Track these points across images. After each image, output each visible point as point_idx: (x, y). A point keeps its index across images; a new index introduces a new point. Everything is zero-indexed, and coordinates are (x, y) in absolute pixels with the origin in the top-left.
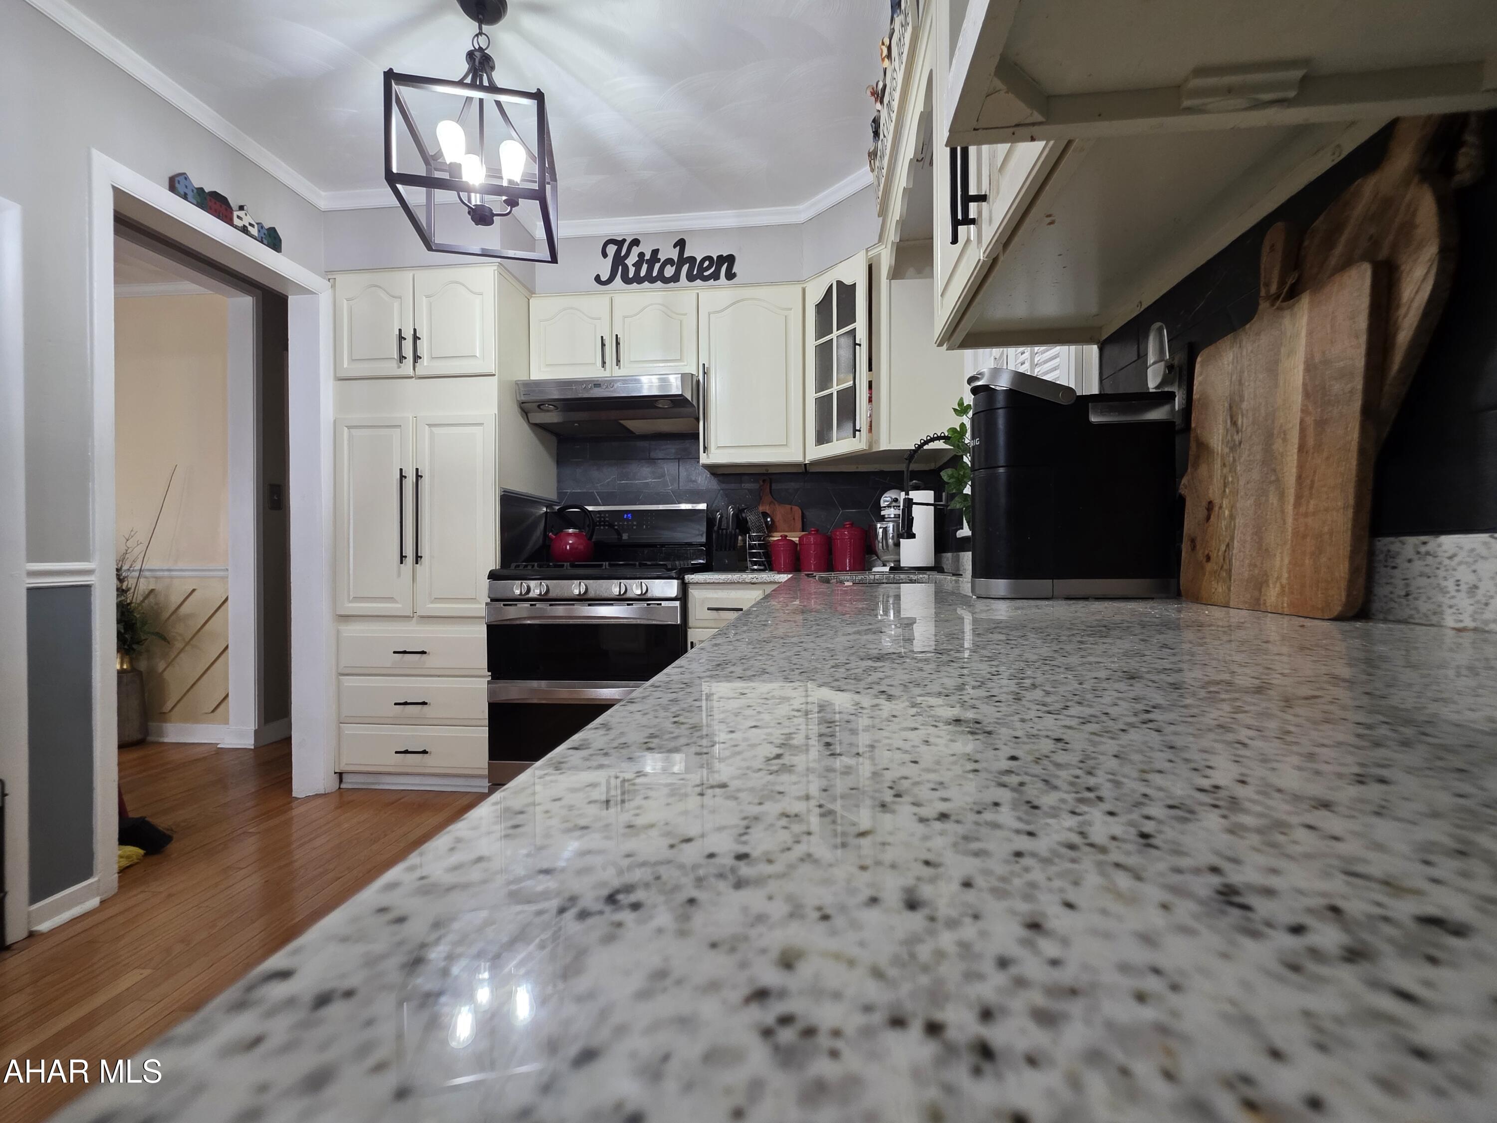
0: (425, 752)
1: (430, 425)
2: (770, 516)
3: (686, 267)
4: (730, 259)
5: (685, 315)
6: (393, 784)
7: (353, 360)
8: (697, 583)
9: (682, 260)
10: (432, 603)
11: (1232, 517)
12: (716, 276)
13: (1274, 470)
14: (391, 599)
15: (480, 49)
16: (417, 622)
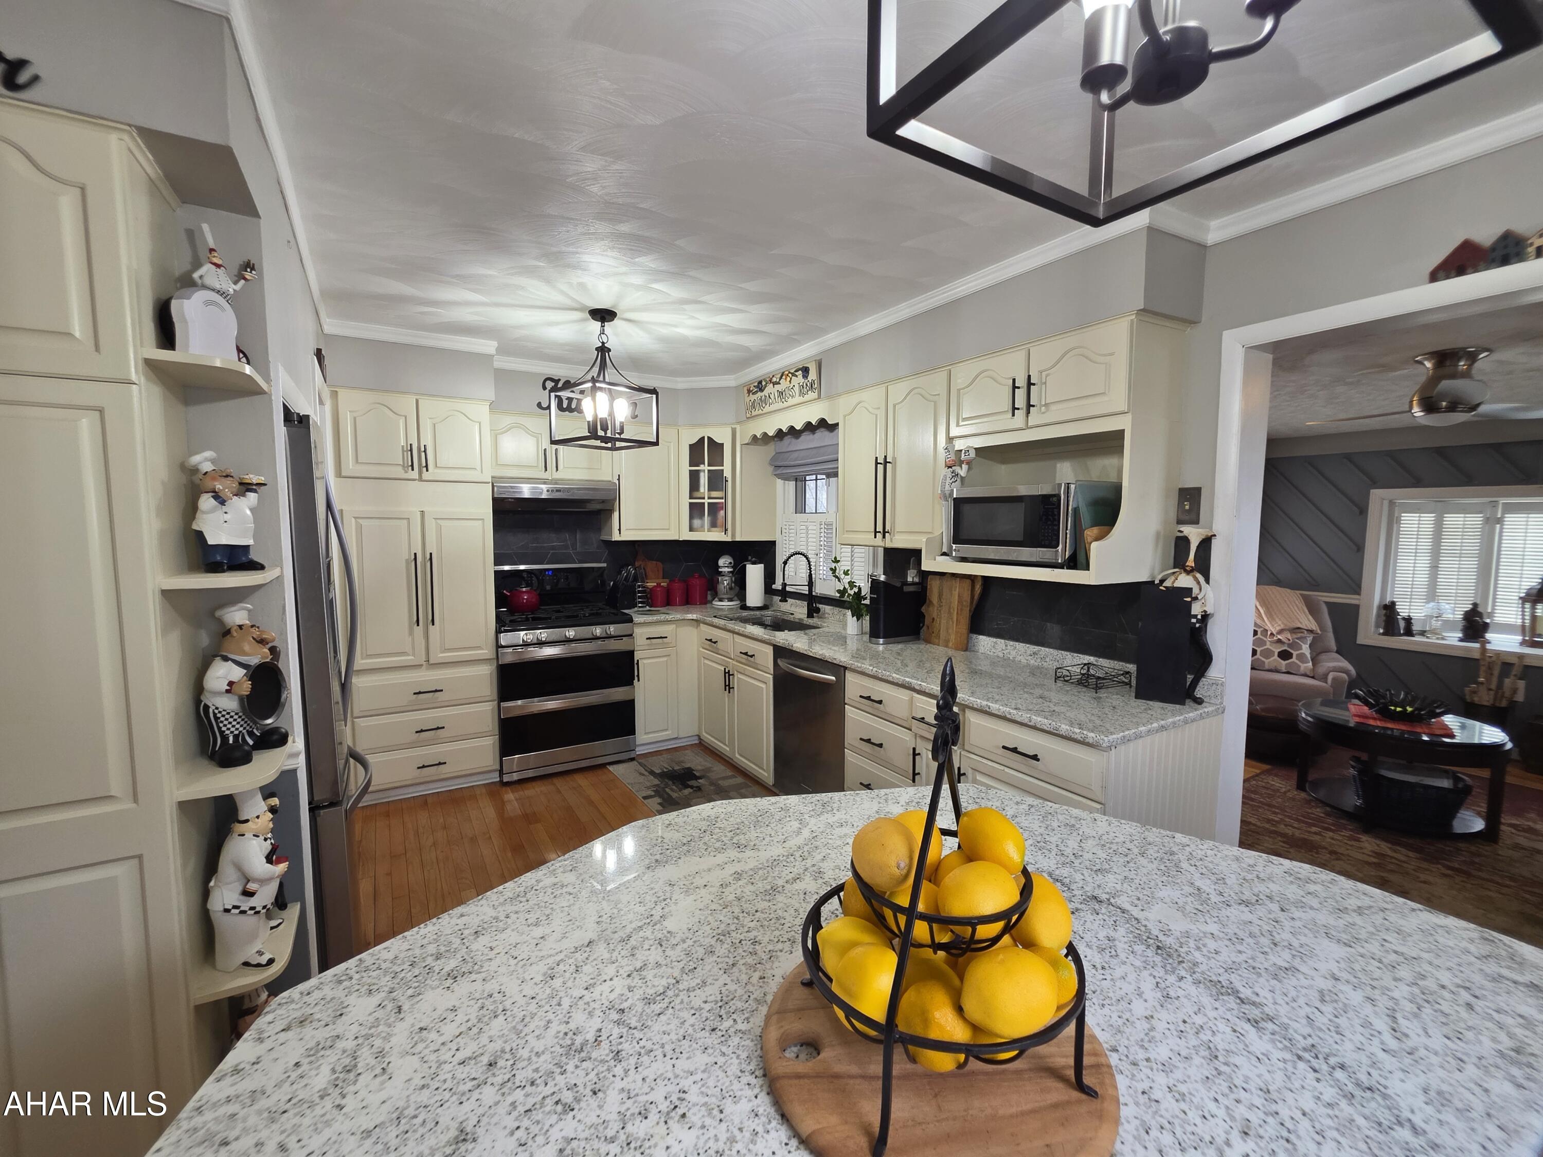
0: (440, 764)
1: (436, 519)
2: (646, 569)
7: (357, 462)
8: (638, 623)
10: (442, 652)
11: (940, 624)
13: (951, 616)
14: (403, 653)
15: (603, 343)
16: (428, 669)
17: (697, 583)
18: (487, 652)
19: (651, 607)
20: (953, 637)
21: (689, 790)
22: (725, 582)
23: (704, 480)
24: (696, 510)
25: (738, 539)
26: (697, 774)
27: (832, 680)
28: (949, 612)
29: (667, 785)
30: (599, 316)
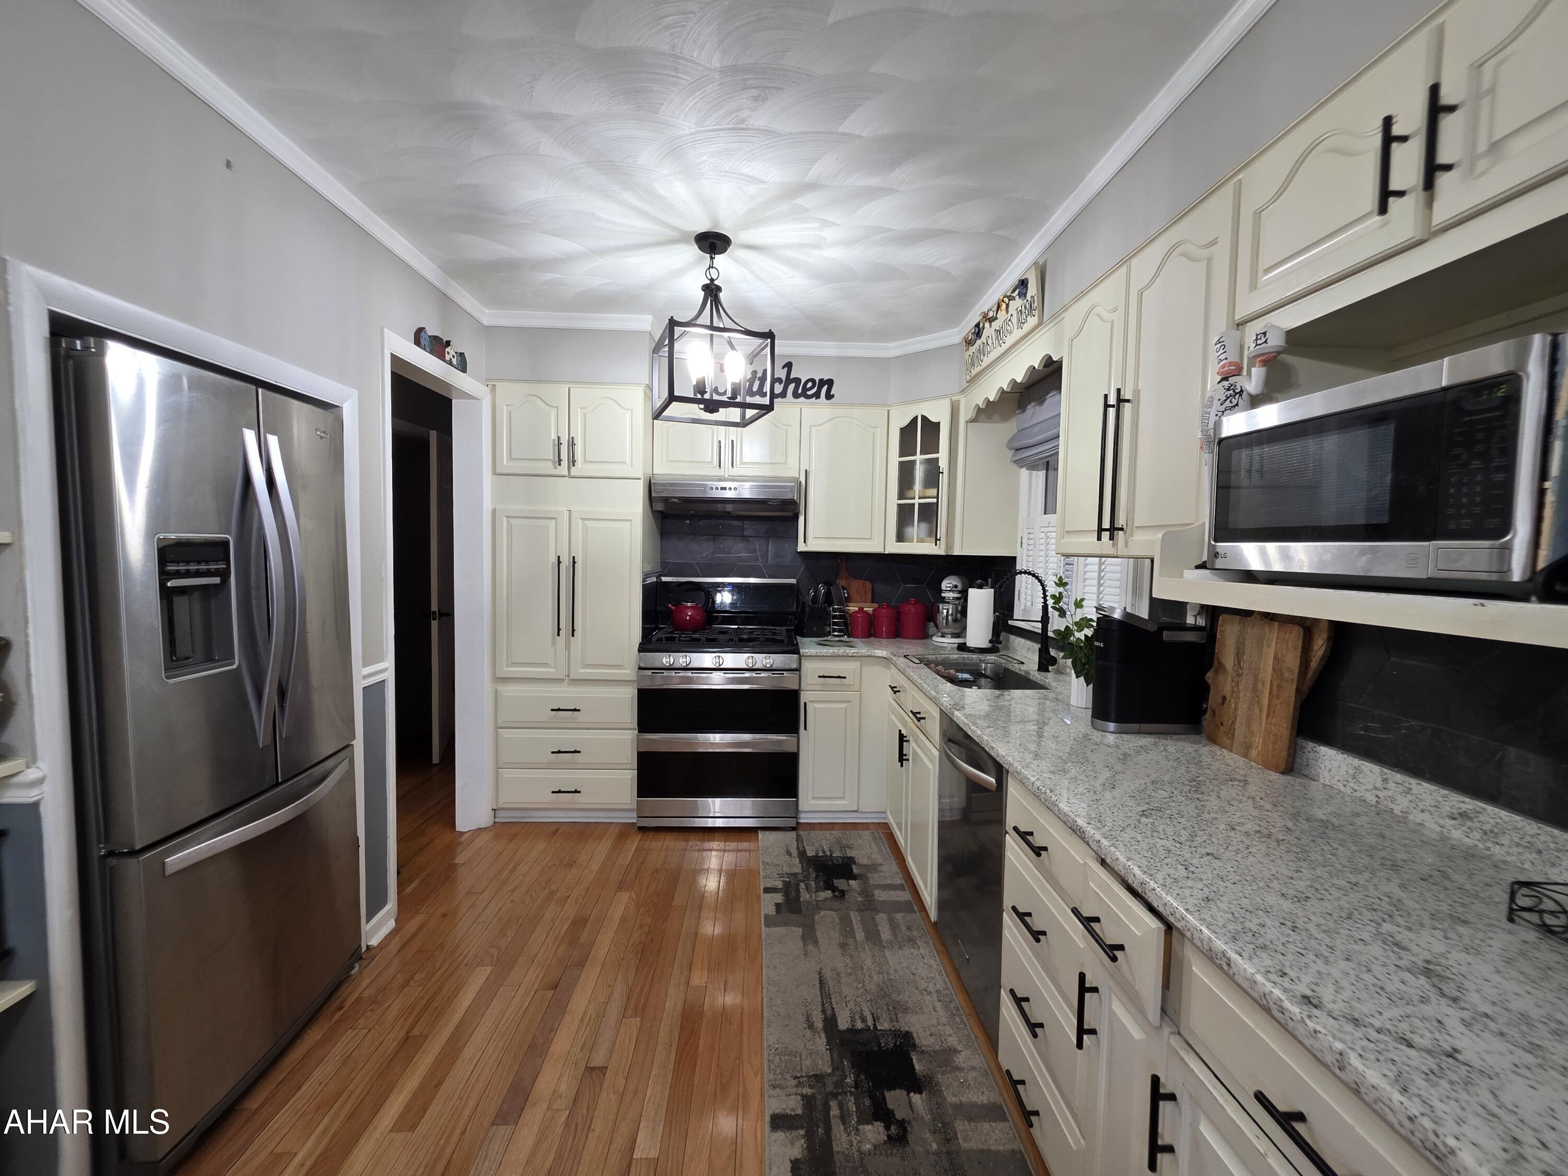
0: (576, 792)
1: (582, 519)
2: (845, 589)
3: (792, 386)
4: (830, 383)
5: (790, 426)
6: (540, 817)
7: (511, 458)
8: (810, 656)
9: (789, 381)
10: (583, 668)
11: (1236, 709)
12: (817, 395)
13: (1258, 696)
14: (546, 665)
15: (712, 280)
16: (569, 684)
17: (911, 610)
18: (629, 672)
19: (849, 637)
20: (1258, 740)
21: (829, 893)
22: (946, 610)
23: (919, 473)
24: (905, 514)
25: (957, 552)
26: (855, 871)
27: (991, 783)
28: (1255, 689)
29: (806, 879)
30: (707, 244)
